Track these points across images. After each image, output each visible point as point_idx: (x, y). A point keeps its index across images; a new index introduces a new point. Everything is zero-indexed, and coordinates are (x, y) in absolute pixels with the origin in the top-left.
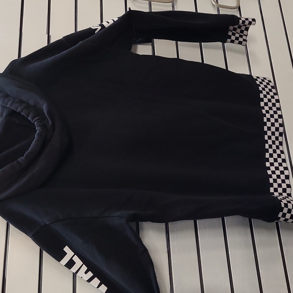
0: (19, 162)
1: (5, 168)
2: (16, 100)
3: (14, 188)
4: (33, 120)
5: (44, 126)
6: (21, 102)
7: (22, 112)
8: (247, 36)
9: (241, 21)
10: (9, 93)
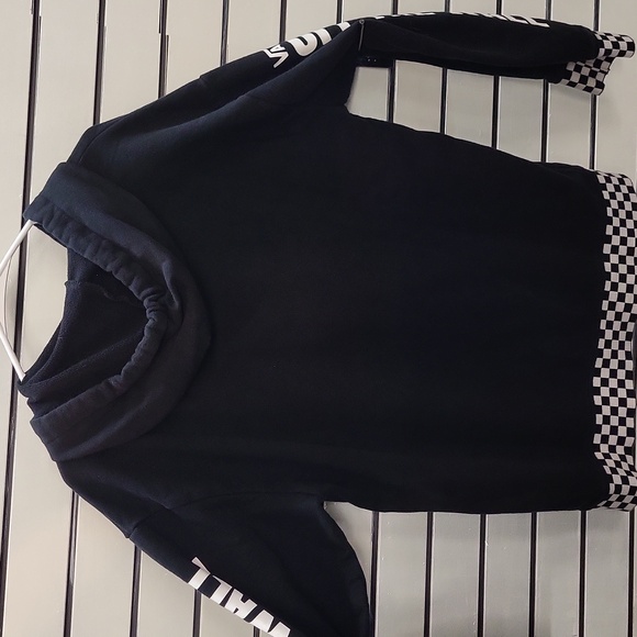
0: (109, 385)
1: (81, 396)
2: (104, 242)
3: (100, 439)
4: (139, 293)
5: (163, 311)
6: (115, 248)
7: (116, 272)
8: (606, 73)
9: (602, 51)
10: (87, 224)
